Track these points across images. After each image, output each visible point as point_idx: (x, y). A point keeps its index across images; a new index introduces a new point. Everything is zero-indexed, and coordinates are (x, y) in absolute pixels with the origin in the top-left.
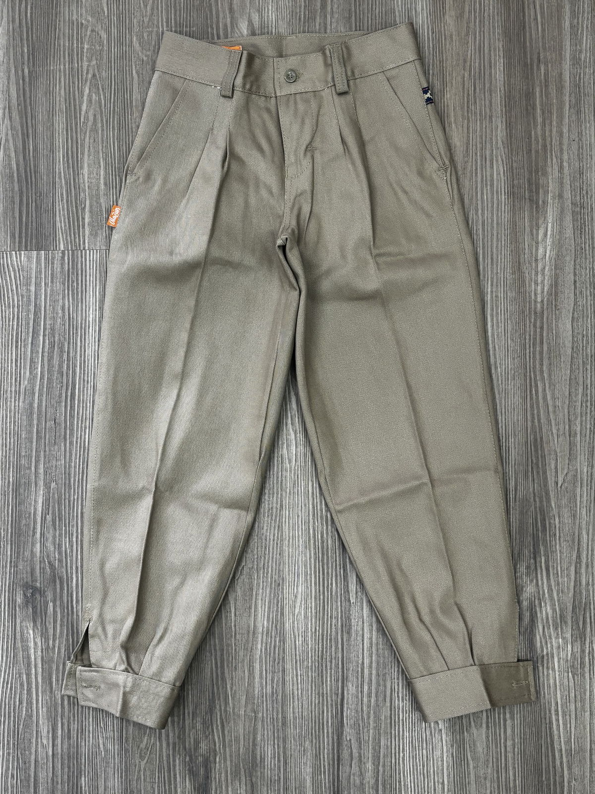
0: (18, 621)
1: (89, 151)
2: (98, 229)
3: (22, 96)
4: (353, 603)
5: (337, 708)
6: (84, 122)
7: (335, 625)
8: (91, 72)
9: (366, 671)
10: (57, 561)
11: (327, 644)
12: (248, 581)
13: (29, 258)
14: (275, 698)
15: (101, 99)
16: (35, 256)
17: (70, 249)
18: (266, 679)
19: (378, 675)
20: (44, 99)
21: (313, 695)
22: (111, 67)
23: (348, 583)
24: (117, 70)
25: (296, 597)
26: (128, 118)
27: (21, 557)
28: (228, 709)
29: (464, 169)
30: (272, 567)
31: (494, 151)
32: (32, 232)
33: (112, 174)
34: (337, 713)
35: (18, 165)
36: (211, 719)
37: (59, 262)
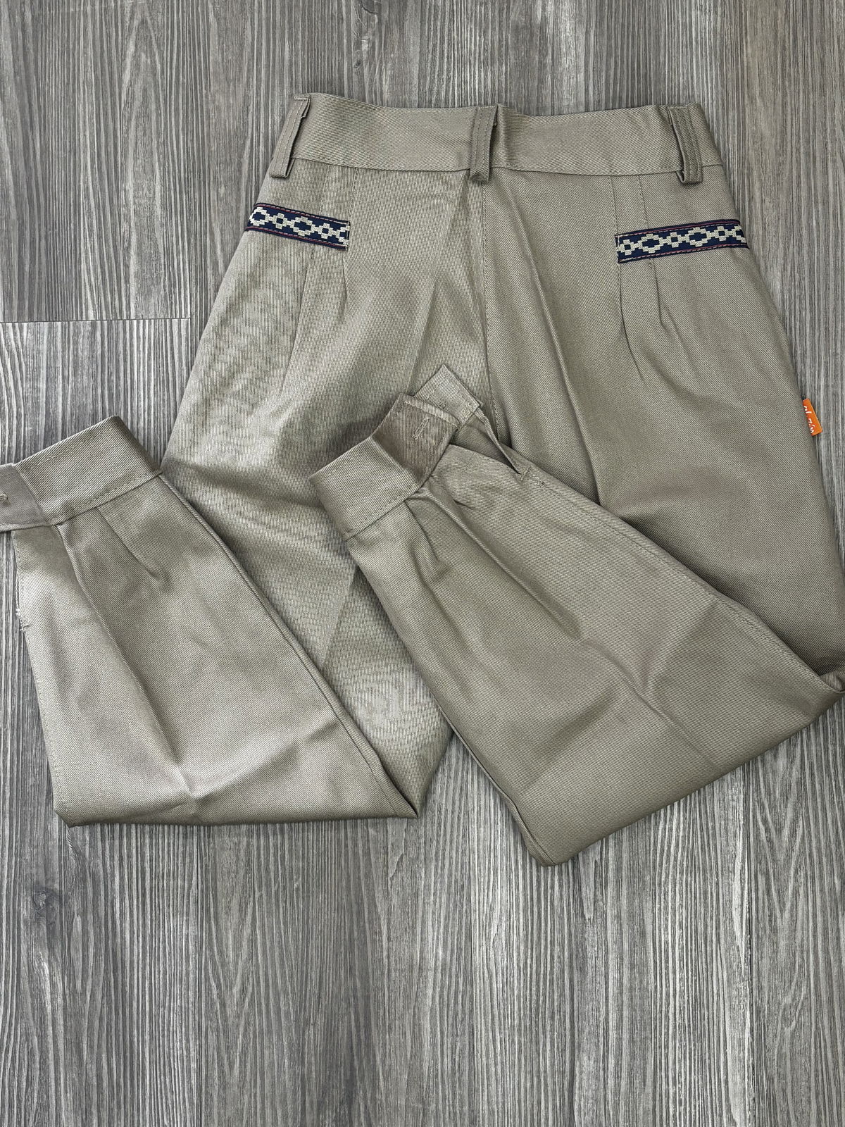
0: (24, 947)
1: (135, 151)
2: (153, 284)
3: (21, 58)
4: (589, 919)
5: (562, 1096)
6: (127, 102)
7: (559, 957)
8: (138, 16)
9: (612, 1034)
10: (87, 847)
11: (545, 988)
12: (409, 881)
13: (36, 336)
14: (456, 1079)
15: (155, 62)
16: (46, 331)
17: (104, 318)
18: (442, 1045)
19: (632, 1040)
20: (59, 63)
21: (523, 1074)
22: (172, 7)
23: (580, 887)
24: (183, 12)
25: (492, 909)
26: (201, 93)
27: (27, 840)
28: (378, 1096)
29: (778, 175)
30: (451, 858)
31: (829, 146)
32: (40, 290)
33: (175, 190)
34: (562, 1105)
35: (15, 176)
36: (350, 1113)
37: (86, 341)
